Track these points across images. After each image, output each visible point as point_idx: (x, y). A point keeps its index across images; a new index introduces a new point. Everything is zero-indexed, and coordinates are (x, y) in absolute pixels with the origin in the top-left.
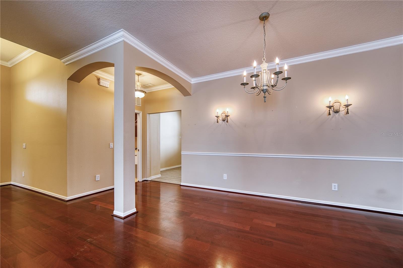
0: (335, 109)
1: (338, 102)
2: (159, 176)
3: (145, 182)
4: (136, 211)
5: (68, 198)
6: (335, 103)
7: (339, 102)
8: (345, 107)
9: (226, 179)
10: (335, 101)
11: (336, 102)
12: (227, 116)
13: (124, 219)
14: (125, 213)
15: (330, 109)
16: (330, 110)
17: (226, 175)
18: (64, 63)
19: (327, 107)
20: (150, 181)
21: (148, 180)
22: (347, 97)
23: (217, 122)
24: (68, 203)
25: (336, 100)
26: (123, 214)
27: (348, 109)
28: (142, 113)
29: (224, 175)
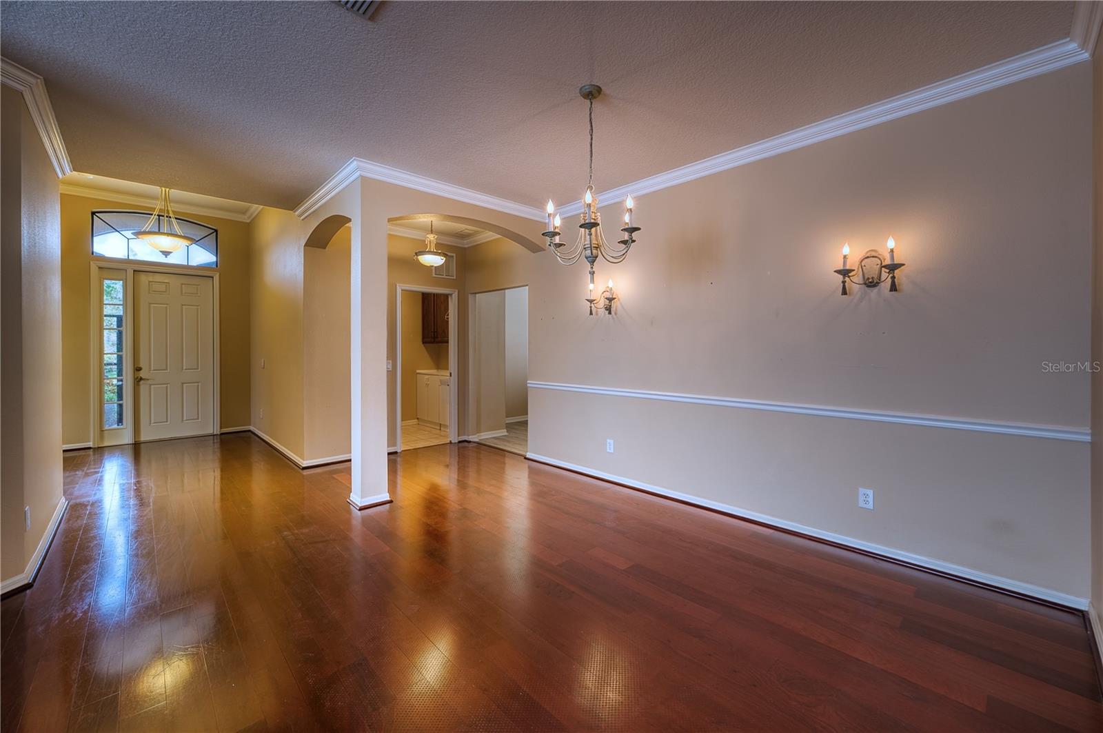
0: (866, 277)
1: (873, 257)
2: (504, 432)
3: (466, 444)
4: (389, 499)
5: (305, 462)
6: (866, 258)
7: (876, 257)
8: (888, 271)
9: (612, 451)
10: (867, 252)
11: (868, 257)
12: (610, 300)
13: (360, 510)
14: (363, 500)
15: (844, 278)
16: (847, 279)
17: (612, 442)
18: (300, 216)
19: (838, 272)
20: (475, 445)
21: (472, 440)
22: (891, 244)
23: (591, 314)
24: (306, 472)
25: (872, 250)
26: (360, 500)
27: (893, 278)
28: (456, 293)
29: (608, 441)
